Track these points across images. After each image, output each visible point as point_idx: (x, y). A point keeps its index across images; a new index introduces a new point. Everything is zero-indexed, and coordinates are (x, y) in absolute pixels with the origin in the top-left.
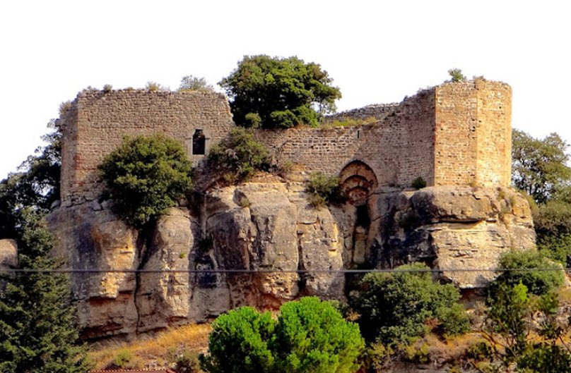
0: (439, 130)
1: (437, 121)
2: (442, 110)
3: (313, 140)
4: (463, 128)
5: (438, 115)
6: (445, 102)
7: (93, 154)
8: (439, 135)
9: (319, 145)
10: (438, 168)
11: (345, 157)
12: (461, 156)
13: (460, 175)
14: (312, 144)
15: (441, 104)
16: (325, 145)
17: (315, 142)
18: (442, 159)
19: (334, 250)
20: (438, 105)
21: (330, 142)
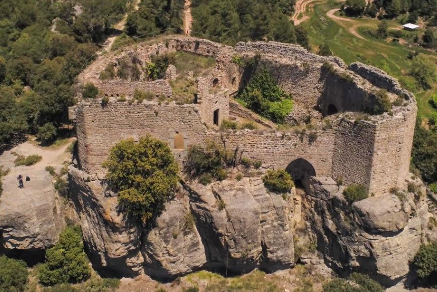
0: (376, 156)
1: (375, 150)
2: (380, 141)
3: (267, 143)
4: (392, 151)
5: (376, 145)
6: (382, 134)
7: (100, 146)
8: (375, 159)
9: (272, 146)
10: (372, 182)
11: (292, 156)
12: (389, 170)
13: (386, 184)
14: (266, 146)
15: (379, 136)
16: (276, 146)
17: (268, 144)
18: (375, 176)
19: (287, 230)
20: (377, 138)
21: (280, 145)
